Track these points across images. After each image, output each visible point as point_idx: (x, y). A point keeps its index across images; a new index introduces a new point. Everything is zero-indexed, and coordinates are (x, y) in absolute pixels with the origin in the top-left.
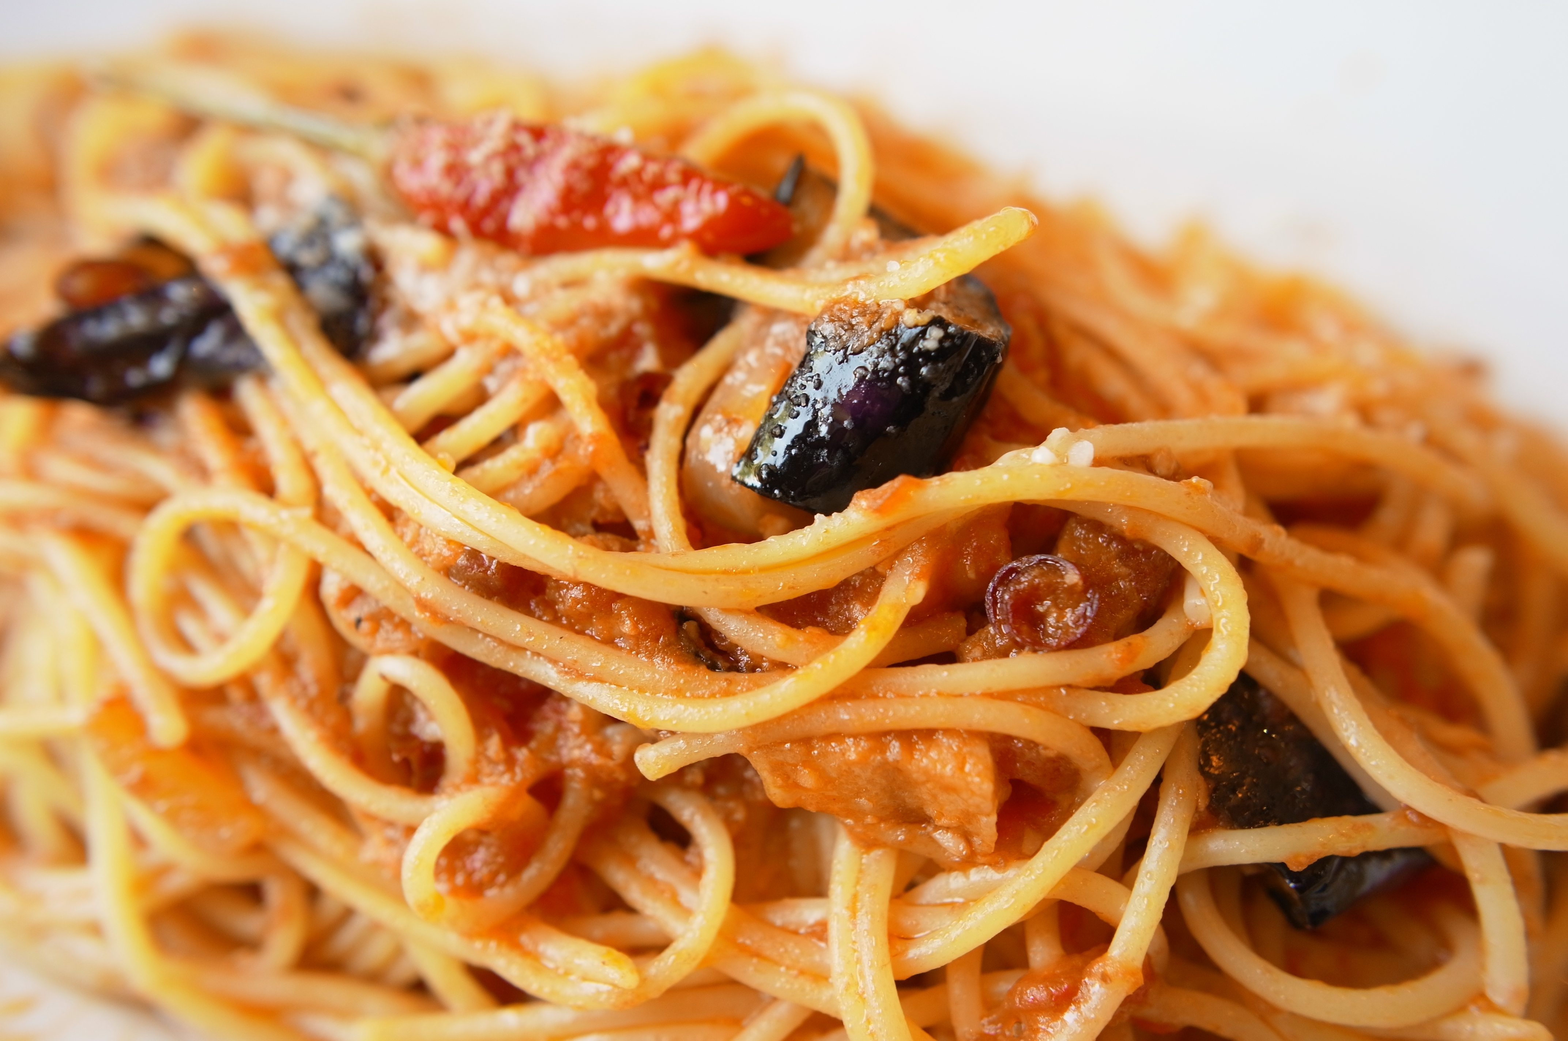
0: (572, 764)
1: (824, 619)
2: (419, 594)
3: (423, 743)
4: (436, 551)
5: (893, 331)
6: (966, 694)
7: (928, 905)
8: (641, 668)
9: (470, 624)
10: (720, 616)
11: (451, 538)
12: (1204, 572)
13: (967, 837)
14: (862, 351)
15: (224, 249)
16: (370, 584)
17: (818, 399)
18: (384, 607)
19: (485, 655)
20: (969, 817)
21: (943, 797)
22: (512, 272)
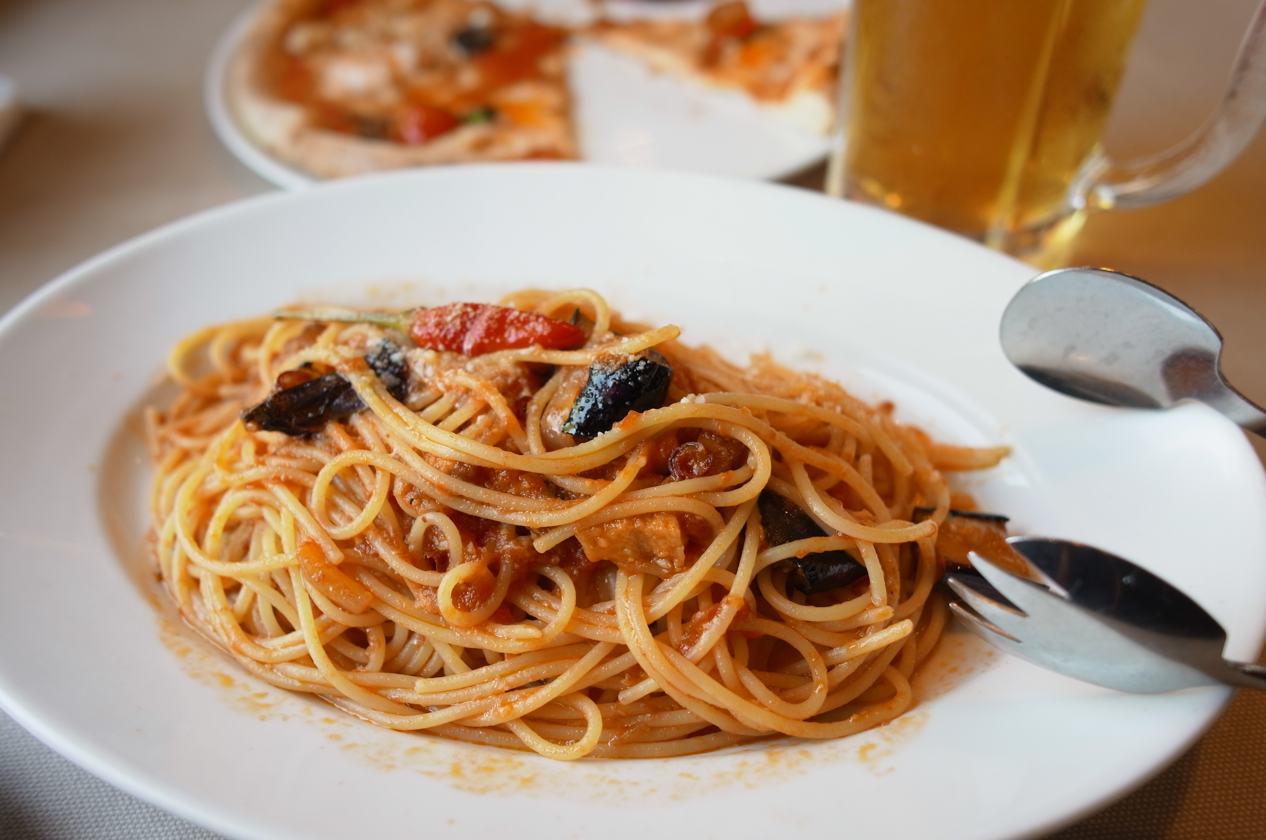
0: (504, 553)
1: (603, 477)
2: (438, 484)
3: (439, 551)
5: (626, 364)
6: (666, 496)
7: (657, 593)
8: (533, 502)
9: (460, 494)
11: (451, 459)
12: (753, 444)
13: (671, 561)
14: (613, 373)
15: (347, 361)
16: (418, 482)
17: (597, 394)
18: (422, 492)
19: (466, 509)
20: (672, 549)
21: (660, 542)
22: (465, 362)
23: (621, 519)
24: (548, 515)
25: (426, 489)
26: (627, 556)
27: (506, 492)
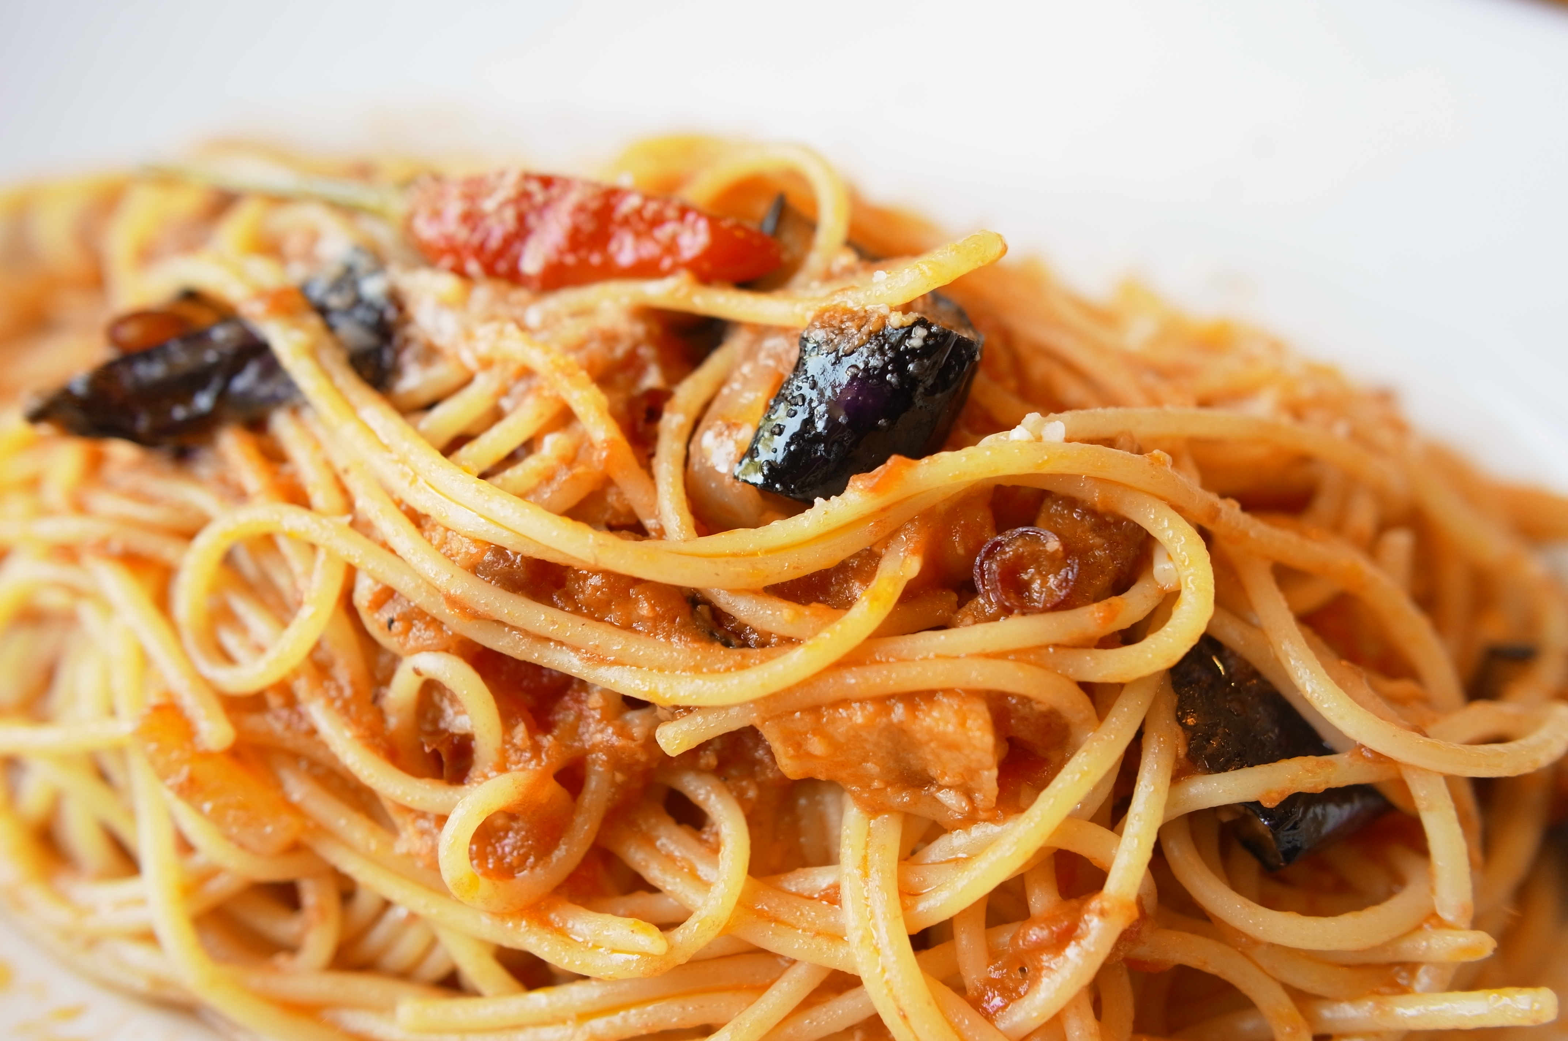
0: (594, 748)
1: (826, 599)
2: (448, 591)
3: (453, 735)
4: (463, 550)
5: (881, 333)
6: (963, 655)
7: (934, 863)
8: (659, 648)
9: (497, 617)
10: (730, 598)
11: (478, 537)
12: (1170, 536)
13: (968, 793)
14: (853, 352)
15: (261, 294)
16: (403, 583)
17: (814, 398)
18: (416, 607)
19: (511, 647)
20: (971, 773)
21: (946, 755)
22: (524, 305)
23: (861, 701)
24: (692, 681)
25: (420, 599)
26: (872, 778)
27: (601, 620)
